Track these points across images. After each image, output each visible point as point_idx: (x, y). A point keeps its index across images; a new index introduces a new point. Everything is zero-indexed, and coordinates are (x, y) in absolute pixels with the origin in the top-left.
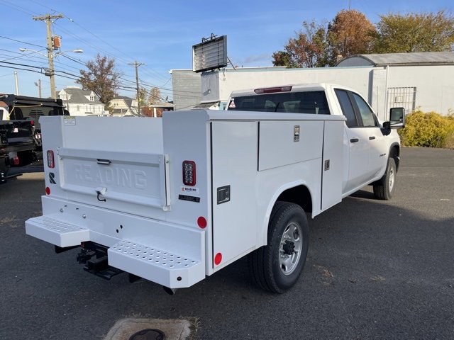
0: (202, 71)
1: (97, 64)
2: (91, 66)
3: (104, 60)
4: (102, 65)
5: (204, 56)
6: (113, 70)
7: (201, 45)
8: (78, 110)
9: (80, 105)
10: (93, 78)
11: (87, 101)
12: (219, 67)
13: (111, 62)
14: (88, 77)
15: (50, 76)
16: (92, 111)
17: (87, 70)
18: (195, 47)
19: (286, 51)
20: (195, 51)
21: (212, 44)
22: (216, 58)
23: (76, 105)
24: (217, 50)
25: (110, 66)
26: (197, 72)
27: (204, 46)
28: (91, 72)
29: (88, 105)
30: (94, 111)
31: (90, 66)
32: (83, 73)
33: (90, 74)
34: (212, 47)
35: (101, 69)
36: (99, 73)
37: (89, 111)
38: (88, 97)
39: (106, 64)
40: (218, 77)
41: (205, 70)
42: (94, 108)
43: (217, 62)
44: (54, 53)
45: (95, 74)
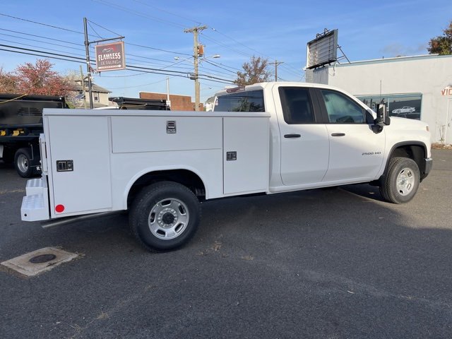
0: (314, 67)
1: (251, 65)
2: (247, 67)
3: (258, 61)
4: (256, 66)
5: (317, 52)
6: (265, 70)
7: (316, 41)
10: (247, 78)
12: (330, 62)
13: (265, 62)
14: (243, 77)
15: (194, 79)
18: (310, 44)
19: (446, 36)
20: (310, 48)
21: (325, 39)
22: (328, 53)
24: (328, 45)
25: (263, 66)
26: (311, 68)
27: (318, 42)
28: (246, 72)
31: (246, 67)
32: (239, 74)
33: (245, 74)
34: (324, 43)
35: (255, 70)
36: (253, 73)
39: (260, 65)
40: (327, 73)
41: (318, 66)
43: (328, 58)
44: (199, 59)
45: (250, 74)
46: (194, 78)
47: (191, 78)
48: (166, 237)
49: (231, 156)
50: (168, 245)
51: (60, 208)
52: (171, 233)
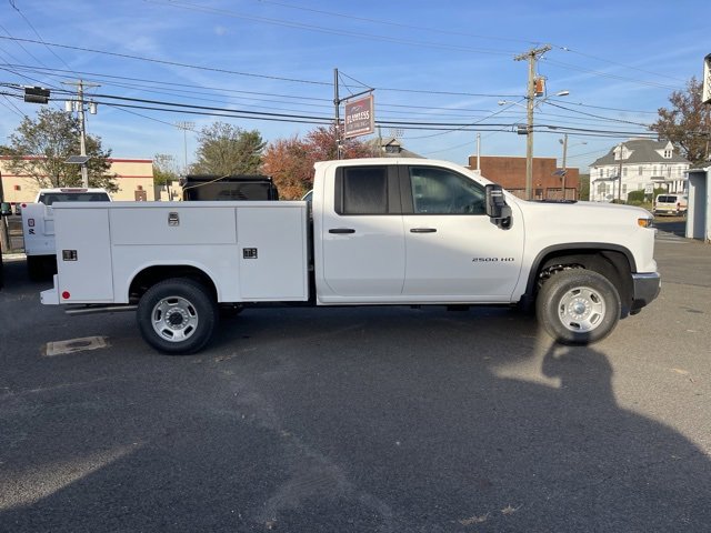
1: (688, 95)
2: (678, 100)
3: (701, 87)
4: (699, 95)
8: (641, 173)
9: (644, 166)
10: (679, 120)
11: (659, 159)
14: (670, 118)
15: (526, 133)
16: (665, 173)
17: (671, 108)
23: (636, 167)
28: (676, 109)
29: (658, 166)
30: (669, 175)
31: (676, 100)
32: (662, 113)
33: (675, 113)
35: (695, 103)
36: (691, 109)
37: (658, 174)
38: (661, 153)
42: (669, 170)
44: (535, 102)
45: (685, 111)
46: (525, 131)
47: (520, 133)
48: (173, 339)
49: (250, 253)
50: (172, 347)
51: (66, 295)
52: (178, 335)
